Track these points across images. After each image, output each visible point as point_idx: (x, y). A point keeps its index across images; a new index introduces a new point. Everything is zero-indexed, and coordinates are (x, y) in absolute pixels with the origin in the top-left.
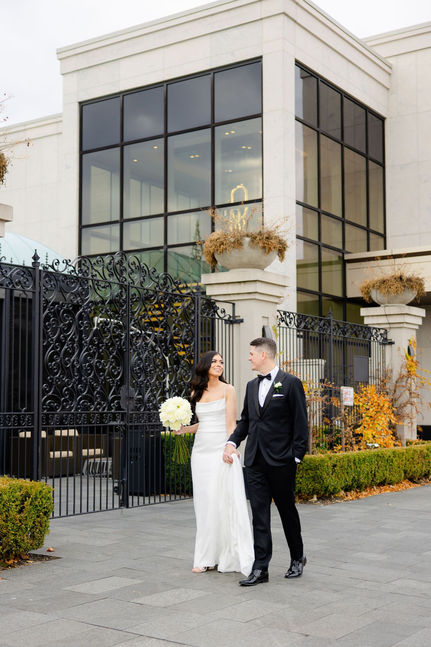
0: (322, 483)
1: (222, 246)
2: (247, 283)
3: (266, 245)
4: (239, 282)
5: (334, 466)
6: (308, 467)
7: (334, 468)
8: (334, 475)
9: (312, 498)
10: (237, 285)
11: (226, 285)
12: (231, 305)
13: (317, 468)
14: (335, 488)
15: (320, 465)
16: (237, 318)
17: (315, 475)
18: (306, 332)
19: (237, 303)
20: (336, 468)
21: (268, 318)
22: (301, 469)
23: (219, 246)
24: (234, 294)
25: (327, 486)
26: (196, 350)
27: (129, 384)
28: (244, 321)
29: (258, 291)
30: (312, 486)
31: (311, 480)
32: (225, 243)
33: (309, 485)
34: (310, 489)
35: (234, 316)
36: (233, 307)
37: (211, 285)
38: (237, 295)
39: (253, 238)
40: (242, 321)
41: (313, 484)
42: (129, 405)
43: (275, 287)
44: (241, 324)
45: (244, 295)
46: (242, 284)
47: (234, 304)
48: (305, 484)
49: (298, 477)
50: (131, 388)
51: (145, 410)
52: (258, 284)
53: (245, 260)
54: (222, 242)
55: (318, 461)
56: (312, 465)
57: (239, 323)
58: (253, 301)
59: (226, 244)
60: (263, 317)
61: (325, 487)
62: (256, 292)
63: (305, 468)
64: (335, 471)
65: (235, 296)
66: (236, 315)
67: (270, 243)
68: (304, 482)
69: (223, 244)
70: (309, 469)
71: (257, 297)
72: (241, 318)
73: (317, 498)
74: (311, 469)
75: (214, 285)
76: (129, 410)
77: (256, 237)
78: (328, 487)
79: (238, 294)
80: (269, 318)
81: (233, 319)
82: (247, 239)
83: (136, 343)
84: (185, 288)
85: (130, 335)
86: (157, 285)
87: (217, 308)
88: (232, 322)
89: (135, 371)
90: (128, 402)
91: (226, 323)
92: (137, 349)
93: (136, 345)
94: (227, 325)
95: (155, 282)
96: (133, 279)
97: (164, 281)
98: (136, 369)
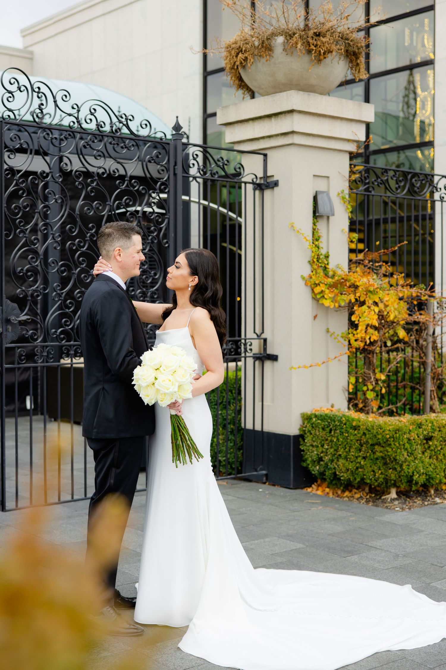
0: (399, 469)
1: (240, 55)
2: (280, 116)
3: (312, 47)
4: (269, 116)
5: (428, 439)
6: (375, 441)
7: (427, 443)
8: (426, 454)
9: (389, 493)
10: (266, 121)
11: (251, 122)
12: (262, 156)
13: (387, 443)
14: (430, 478)
15: (393, 438)
16: (269, 180)
17: (385, 455)
18: (366, 196)
19: (269, 153)
20: (431, 443)
21: (328, 177)
22: (365, 443)
23: (235, 55)
24: (263, 138)
25: (411, 474)
27: (4, 296)
28: (280, 184)
29: (295, 130)
30: (382, 473)
31: (380, 463)
32: (244, 49)
33: (376, 471)
34: (379, 478)
35: (266, 177)
36: (264, 160)
37: (232, 126)
38: (268, 139)
39: (289, 35)
40: (276, 184)
41: (383, 471)
42: (4, 333)
43: (338, 123)
44: (275, 188)
45: (278, 137)
46: (273, 119)
47: (265, 155)
48: (370, 469)
49: (359, 456)
50: (9, 302)
51: (44, 340)
52: (296, 116)
53: (281, 77)
54: (240, 47)
55: (389, 430)
56: (380, 437)
57: (273, 188)
58: (292, 149)
59: (245, 51)
60: (314, 176)
61: (407, 476)
62: (293, 132)
63: (371, 442)
64: (429, 447)
65: (266, 140)
66: (269, 174)
67: (319, 43)
68: (368, 465)
69: (241, 51)
70: (377, 444)
71: (297, 139)
72: (275, 179)
73: (397, 493)
74: (379, 444)
75: (236, 125)
76: (4, 342)
77: (294, 34)
78: (412, 476)
79: (270, 137)
80: (331, 179)
81: (264, 181)
82: (280, 39)
83: (22, 224)
84: (144, 126)
85: (6, 210)
86: (75, 120)
87: (226, 162)
88: (263, 187)
89: (20, 272)
90: (2, 328)
91: (255, 189)
92: (25, 233)
93: (22, 228)
94: (257, 192)
95: (70, 115)
96: (13, 109)
97: (92, 114)
98: (22, 270)
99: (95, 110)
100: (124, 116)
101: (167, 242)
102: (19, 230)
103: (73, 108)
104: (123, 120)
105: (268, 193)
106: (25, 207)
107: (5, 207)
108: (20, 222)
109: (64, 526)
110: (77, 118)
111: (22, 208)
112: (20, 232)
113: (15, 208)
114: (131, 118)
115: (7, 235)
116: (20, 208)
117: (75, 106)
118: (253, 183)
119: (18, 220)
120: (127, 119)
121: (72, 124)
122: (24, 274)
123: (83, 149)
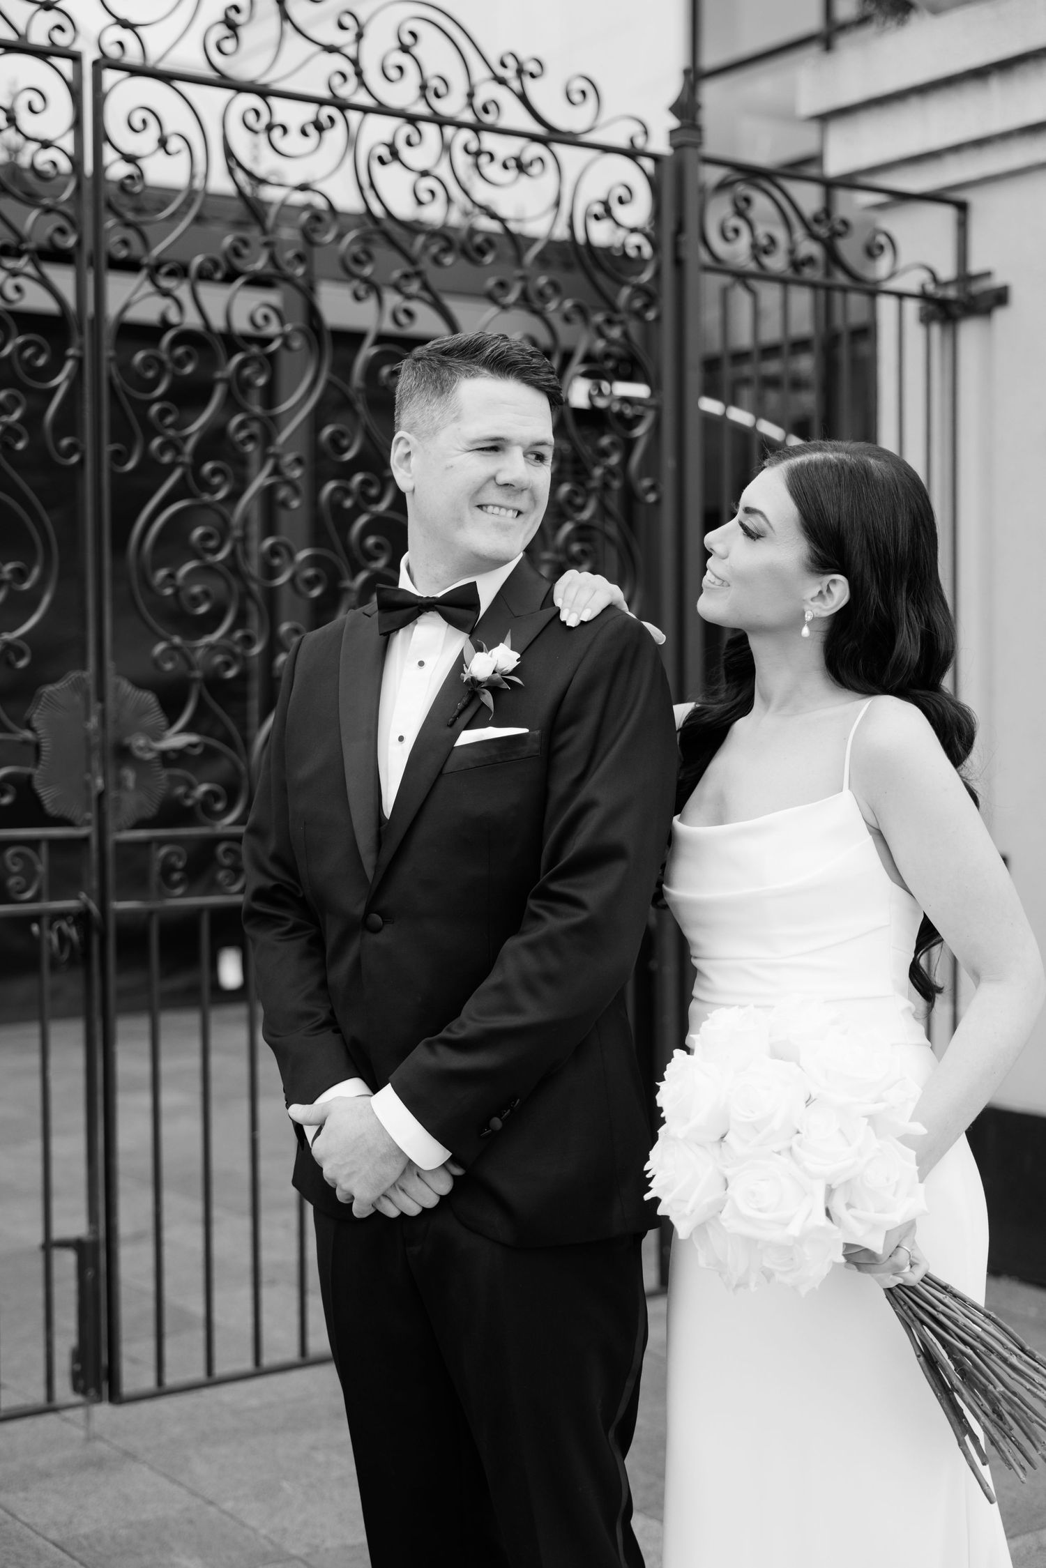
4: (980, 74)
11: (915, 99)
12: (952, 211)
16: (976, 288)
19: (976, 199)
24: (957, 149)
26: (669, 463)
27: (110, 665)
28: (1016, 296)
35: (964, 278)
36: (959, 222)
37: (849, 116)
38: (974, 150)
40: (1001, 297)
42: (112, 794)
44: (998, 314)
46: (995, 85)
47: (962, 207)
50: (127, 687)
57: (989, 311)
66: (975, 266)
72: (997, 281)
75: (862, 114)
76: (111, 824)
79: (980, 143)
81: (960, 290)
83: (169, 420)
84: (577, 97)
85: (114, 371)
86: (349, 69)
87: (839, 227)
88: (956, 310)
89: (164, 584)
90: (105, 776)
91: (926, 319)
92: (179, 451)
93: (171, 432)
94: (936, 330)
95: (331, 49)
96: (133, 19)
97: (405, 49)
98: (171, 576)
99: (413, 35)
100: (510, 62)
101: (653, 488)
102: (156, 442)
103: (342, 27)
104: (509, 74)
105: (970, 332)
106: (180, 363)
107: (111, 359)
108: (163, 413)
109: (320, 1457)
110: (355, 62)
111: (170, 365)
112: (163, 449)
113: (147, 364)
114: (532, 67)
115: (120, 457)
116: (161, 363)
117: (348, 21)
118: (923, 296)
119: (155, 408)
120: (520, 72)
121: (337, 80)
122: (177, 591)
123: (376, 166)
